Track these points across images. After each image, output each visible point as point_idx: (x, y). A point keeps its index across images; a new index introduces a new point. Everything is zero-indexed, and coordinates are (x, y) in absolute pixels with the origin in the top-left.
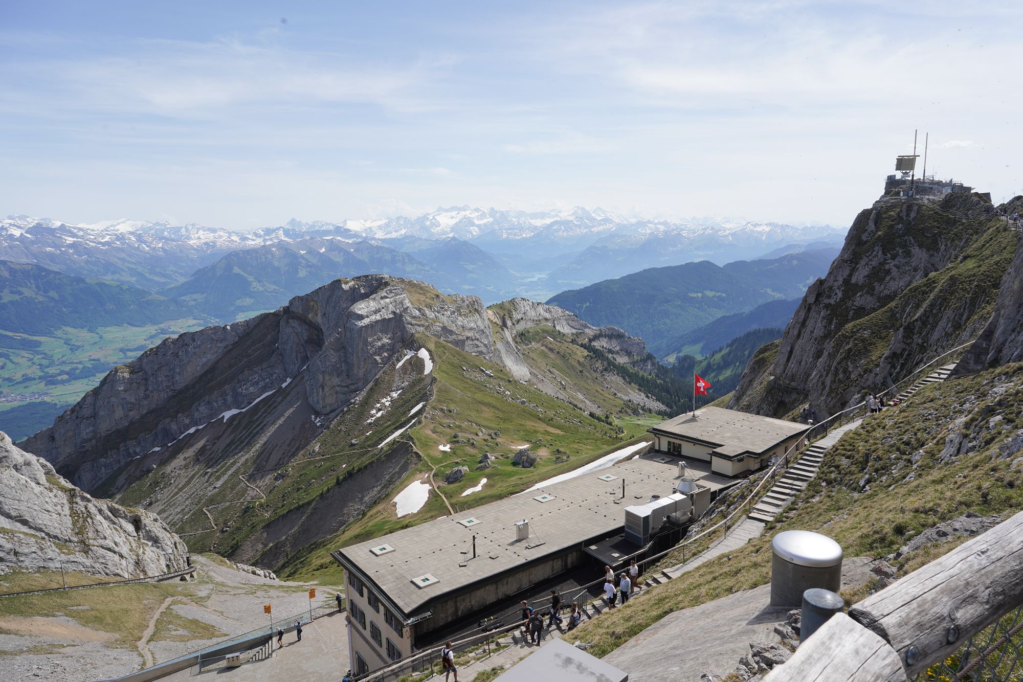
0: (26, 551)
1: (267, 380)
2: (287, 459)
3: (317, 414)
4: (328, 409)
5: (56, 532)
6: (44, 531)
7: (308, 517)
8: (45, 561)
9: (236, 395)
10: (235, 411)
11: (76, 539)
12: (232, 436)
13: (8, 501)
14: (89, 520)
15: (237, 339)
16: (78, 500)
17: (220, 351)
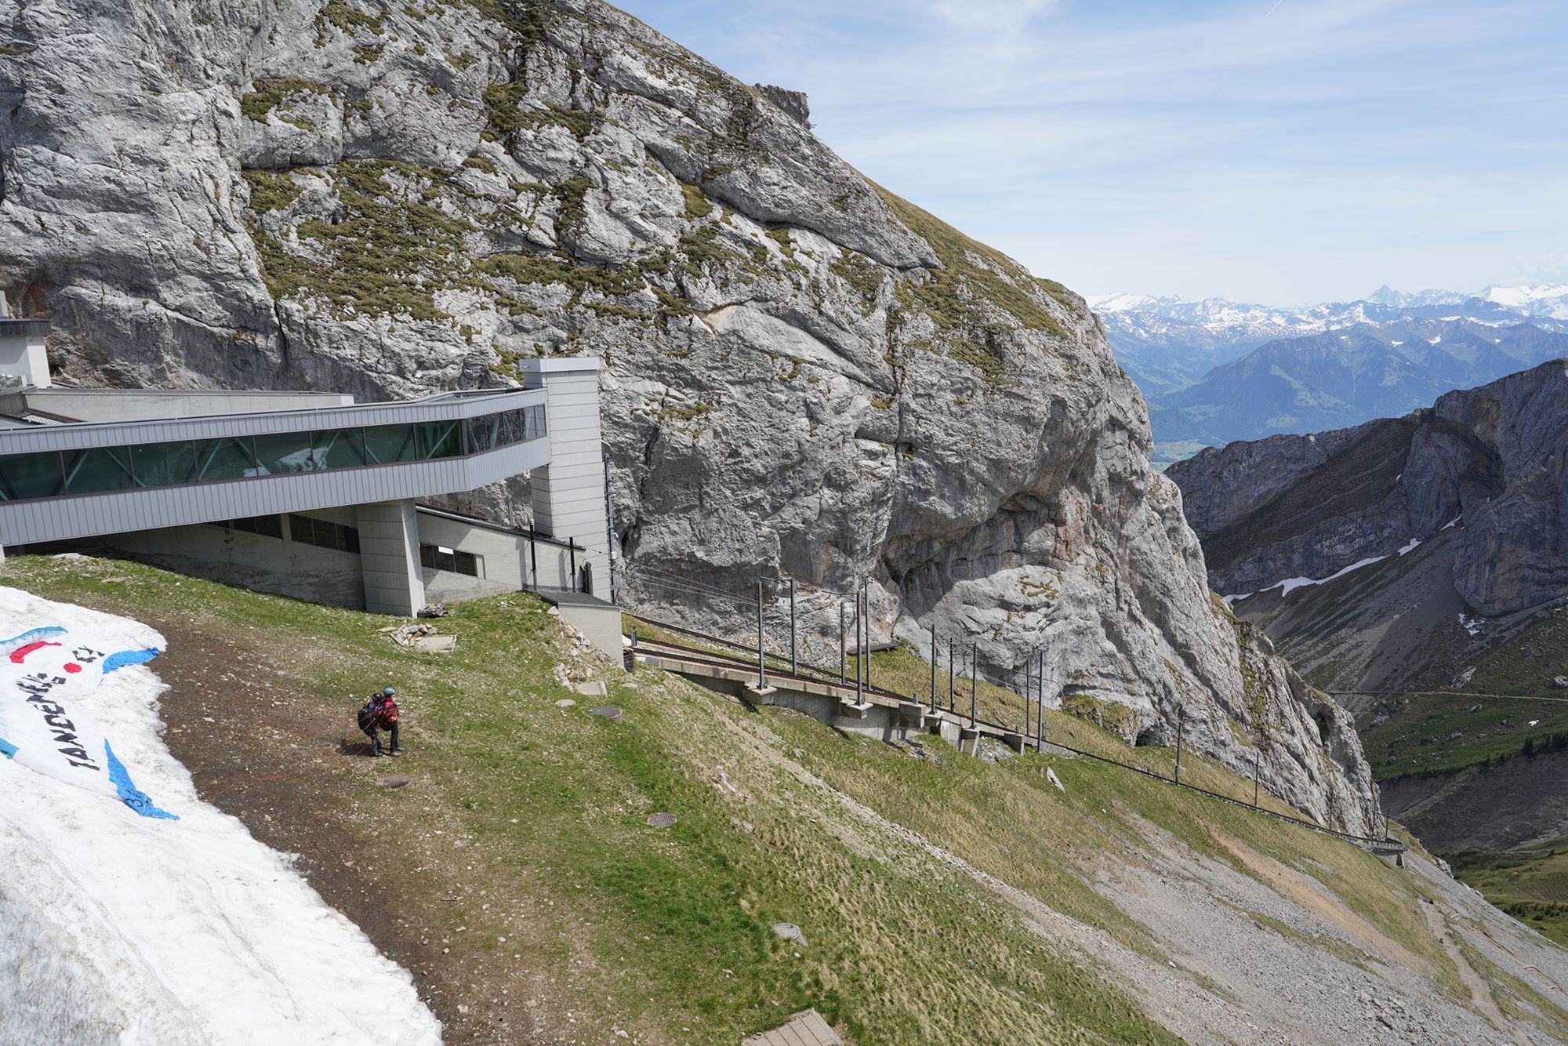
0: (1195, 714)
1: (1372, 537)
2: (1400, 681)
3: (1471, 613)
4: (1498, 607)
5: (1226, 694)
6: (1211, 687)
7: (1447, 799)
8: (1215, 744)
9: (1310, 556)
10: (1303, 581)
11: (1249, 718)
12: (1295, 622)
13: (1176, 613)
14: (1270, 688)
15: (1323, 460)
16: (1254, 645)
17: (1292, 476)
